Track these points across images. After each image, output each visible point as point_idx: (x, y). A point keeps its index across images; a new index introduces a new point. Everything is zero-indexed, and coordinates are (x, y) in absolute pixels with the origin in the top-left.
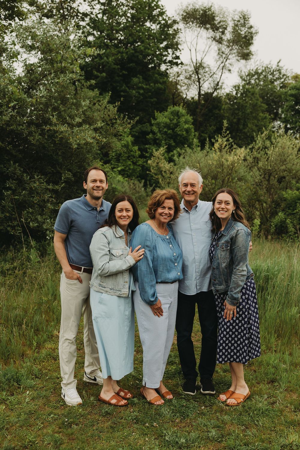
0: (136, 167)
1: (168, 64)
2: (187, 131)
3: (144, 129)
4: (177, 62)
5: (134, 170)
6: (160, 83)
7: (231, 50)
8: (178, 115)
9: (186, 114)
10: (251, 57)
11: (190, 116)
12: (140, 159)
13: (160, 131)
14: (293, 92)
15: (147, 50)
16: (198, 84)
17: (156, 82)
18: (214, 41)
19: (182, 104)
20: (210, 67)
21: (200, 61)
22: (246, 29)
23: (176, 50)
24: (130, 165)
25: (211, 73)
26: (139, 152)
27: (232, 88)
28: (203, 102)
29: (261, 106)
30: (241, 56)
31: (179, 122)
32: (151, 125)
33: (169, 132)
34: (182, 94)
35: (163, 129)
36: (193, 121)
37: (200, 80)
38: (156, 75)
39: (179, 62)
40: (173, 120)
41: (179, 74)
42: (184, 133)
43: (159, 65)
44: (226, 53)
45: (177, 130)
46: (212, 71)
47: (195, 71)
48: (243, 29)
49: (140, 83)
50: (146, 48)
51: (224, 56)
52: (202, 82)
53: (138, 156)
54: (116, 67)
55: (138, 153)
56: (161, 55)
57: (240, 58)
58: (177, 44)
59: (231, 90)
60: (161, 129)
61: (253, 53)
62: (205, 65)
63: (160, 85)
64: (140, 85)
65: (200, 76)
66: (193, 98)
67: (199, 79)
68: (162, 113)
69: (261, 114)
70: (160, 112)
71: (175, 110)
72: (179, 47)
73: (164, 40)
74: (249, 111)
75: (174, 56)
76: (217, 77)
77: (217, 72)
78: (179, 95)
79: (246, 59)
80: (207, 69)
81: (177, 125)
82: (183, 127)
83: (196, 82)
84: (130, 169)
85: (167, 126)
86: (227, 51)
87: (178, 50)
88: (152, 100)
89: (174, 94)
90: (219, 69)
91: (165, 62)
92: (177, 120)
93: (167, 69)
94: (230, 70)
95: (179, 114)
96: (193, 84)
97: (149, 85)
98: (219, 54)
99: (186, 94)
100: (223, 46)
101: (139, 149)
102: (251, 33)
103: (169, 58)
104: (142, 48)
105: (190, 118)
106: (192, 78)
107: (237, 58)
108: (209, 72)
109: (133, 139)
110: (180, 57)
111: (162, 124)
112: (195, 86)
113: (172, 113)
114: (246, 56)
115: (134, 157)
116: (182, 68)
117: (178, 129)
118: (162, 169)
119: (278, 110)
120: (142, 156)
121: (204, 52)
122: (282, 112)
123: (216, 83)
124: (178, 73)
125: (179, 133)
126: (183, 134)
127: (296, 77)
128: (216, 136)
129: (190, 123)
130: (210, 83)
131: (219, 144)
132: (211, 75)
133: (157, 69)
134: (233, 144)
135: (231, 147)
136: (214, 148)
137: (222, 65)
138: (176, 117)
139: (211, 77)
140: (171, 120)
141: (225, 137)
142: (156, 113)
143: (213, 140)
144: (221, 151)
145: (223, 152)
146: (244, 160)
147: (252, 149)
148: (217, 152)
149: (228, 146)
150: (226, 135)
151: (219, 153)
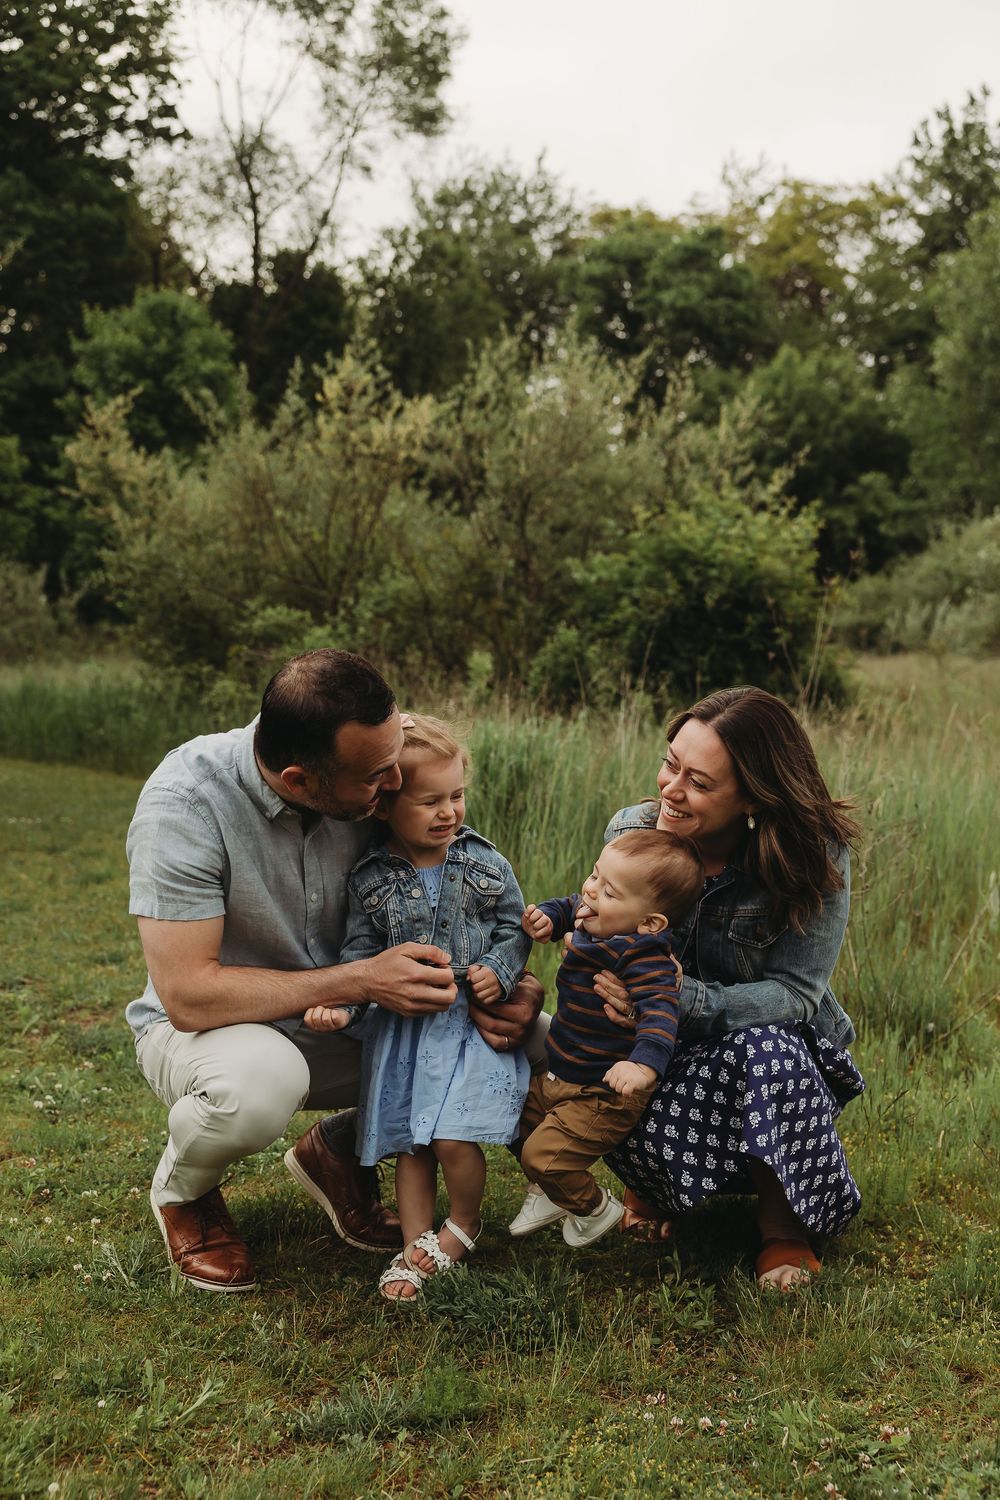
1: (133, 133)
2: (214, 383)
3: (43, 379)
4: (167, 129)
6: (104, 204)
7: (371, 95)
8: (173, 324)
9: (208, 320)
10: (443, 125)
11: (224, 328)
12: (24, 486)
14: (598, 268)
15: (43, 74)
16: (249, 215)
17: (85, 197)
18: (308, 58)
19: (190, 290)
20: (296, 151)
21: (256, 130)
22: (426, 20)
23: (163, 82)
25: (297, 175)
26: (25, 461)
27: (378, 236)
28: (270, 289)
29: (485, 311)
30: (407, 121)
31: (180, 349)
32: (71, 360)
34: (187, 256)
35: (119, 374)
36: (232, 347)
37: (261, 203)
38: (87, 175)
39: (176, 127)
40: (156, 339)
41: (176, 176)
43: (100, 134)
44: (352, 101)
45: (172, 381)
46: (302, 171)
47: (237, 167)
48: (412, 17)
49: (18, 197)
50: (41, 64)
51: (346, 114)
52: (263, 207)
53: (18, 474)
55: (18, 463)
56: (104, 96)
57: (402, 127)
58: (167, 58)
59: (375, 246)
60: (110, 374)
61: (452, 113)
62: (274, 145)
63: (98, 211)
64: (19, 206)
65: (256, 185)
67: (254, 196)
68: (113, 312)
70: (106, 309)
71: (162, 305)
72: (174, 68)
73: (116, 39)
74: (442, 325)
75: (156, 103)
76: (322, 191)
77: (322, 174)
78: (178, 258)
79: (428, 133)
80: (283, 162)
81: (171, 361)
82: (196, 369)
83: (241, 208)
85: (132, 361)
86: (356, 96)
87: (171, 84)
88: (71, 267)
89: (156, 253)
90: (329, 163)
91: (121, 125)
92: (170, 342)
93: (129, 154)
94: (367, 169)
95: (179, 318)
96: (230, 213)
97: (58, 208)
98: (326, 104)
99: (206, 257)
100: (341, 76)
101: (23, 450)
102: (443, 36)
103: (138, 112)
104: (27, 63)
105: (222, 336)
106: (230, 192)
107: (395, 125)
108: (290, 174)
110: (178, 110)
111: (113, 357)
112: (239, 223)
113: (154, 313)
114: (426, 121)
116: (189, 154)
117: (175, 376)
118: (120, 477)
119: (542, 334)
120: (33, 476)
121: (269, 94)
123: (319, 215)
124: (171, 171)
127: (605, 218)
128: (329, 356)
129: (225, 356)
130: (295, 216)
131: (341, 381)
132: (298, 182)
133: (90, 149)
134: (390, 387)
135: (383, 399)
136: (323, 394)
137: (339, 149)
138: (167, 331)
139: (299, 190)
140: (148, 341)
141: (364, 359)
142: (91, 315)
143: (317, 369)
144: (345, 409)
145: (354, 416)
146: (433, 446)
147: (460, 407)
148: (330, 412)
149: (372, 395)
150: (364, 350)
151: (338, 416)
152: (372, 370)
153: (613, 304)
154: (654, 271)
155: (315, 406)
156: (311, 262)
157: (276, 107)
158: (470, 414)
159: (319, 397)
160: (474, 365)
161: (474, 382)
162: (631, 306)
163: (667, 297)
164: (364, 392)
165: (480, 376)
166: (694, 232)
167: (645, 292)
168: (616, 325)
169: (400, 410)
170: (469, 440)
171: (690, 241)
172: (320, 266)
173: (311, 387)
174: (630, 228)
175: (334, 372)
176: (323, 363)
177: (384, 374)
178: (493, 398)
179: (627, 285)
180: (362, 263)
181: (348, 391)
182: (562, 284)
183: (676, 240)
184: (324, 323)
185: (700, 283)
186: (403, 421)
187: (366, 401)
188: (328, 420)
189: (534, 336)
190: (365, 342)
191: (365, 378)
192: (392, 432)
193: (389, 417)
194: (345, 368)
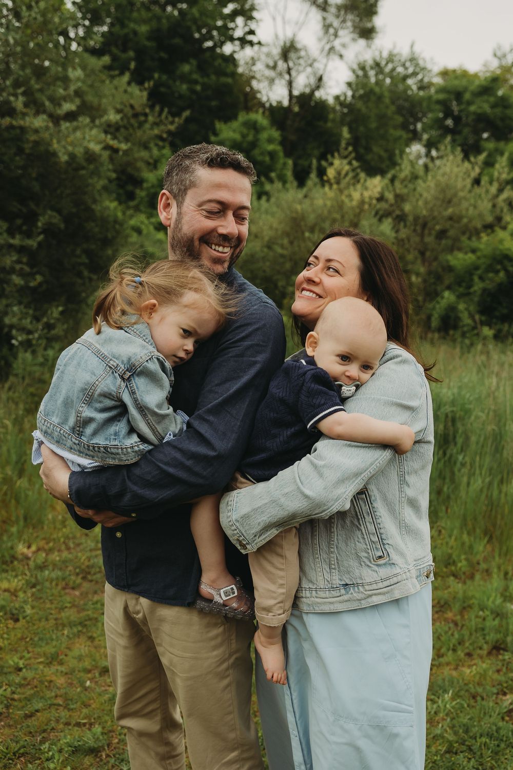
1: (237, 43)
2: (272, 155)
4: (252, 41)
7: (342, 22)
8: (255, 129)
9: (270, 127)
10: (375, 35)
14: (441, 96)
16: (287, 77)
18: (314, 7)
19: (261, 111)
20: (309, 48)
21: (291, 39)
23: (250, 20)
25: (309, 59)
27: (345, 85)
28: (296, 109)
29: (392, 119)
30: (359, 33)
31: (258, 140)
34: (259, 96)
36: (280, 139)
39: (255, 40)
40: (247, 135)
41: (255, 60)
42: (267, 159)
43: (222, 44)
44: (334, 25)
46: (311, 57)
47: (282, 56)
51: (332, 30)
52: (293, 73)
54: (148, 44)
56: (225, 27)
57: (356, 36)
58: (253, 8)
59: (344, 90)
61: (378, 29)
62: (299, 46)
65: (291, 64)
66: (279, 103)
67: (290, 69)
68: (228, 124)
69: (392, 131)
70: (226, 122)
71: (250, 120)
72: (255, 14)
75: (247, 29)
76: (319, 66)
77: (320, 58)
78: (255, 98)
79: (368, 39)
80: (303, 53)
81: (254, 144)
82: (265, 148)
83: (284, 74)
86: (336, 23)
87: (253, 21)
88: (212, 103)
89: (246, 95)
90: (323, 53)
91: (232, 39)
92: (254, 136)
93: (234, 52)
94: (341, 56)
95: (258, 126)
96: (279, 77)
98: (324, 26)
99: (268, 96)
100: (330, 15)
103: (238, 33)
105: (276, 134)
106: (279, 67)
107: (353, 35)
108: (306, 58)
110: (256, 32)
112: (283, 81)
113: (246, 124)
114: (367, 33)
116: (260, 51)
117: (255, 152)
119: (415, 126)
121: (297, 23)
122: (424, 130)
123: (318, 76)
124: (253, 58)
126: (265, 161)
127: (445, 73)
128: (329, 157)
129: (277, 142)
130: (308, 77)
131: (335, 169)
132: (309, 62)
133: (218, 50)
134: (359, 170)
135: (356, 176)
136: (327, 176)
137: (327, 47)
138: (252, 132)
139: (311, 65)
140: (244, 136)
141: (346, 157)
142: (219, 125)
143: (324, 163)
144: (338, 183)
145: (343, 185)
146: (381, 199)
147: (392, 180)
148: (331, 185)
149: (351, 175)
150: (346, 153)
151: (335, 186)
152: (350, 163)
153: (448, 113)
154: (467, 96)
155: (323, 181)
156: (315, 98)
157: (300, 29)
158: (397, 184)
159: (325, 178)
160: (399, 161)
161: (401, 170)
162: (456, 113)
163: (473, 108)
164: (346, 174)
165: (403, 166)
166: (486, 79)
167: (463, 107)
168: (449, 122)
169: (365, 180)
170: (397, 196)
171: (484, 83)
172: (319, 98)
173: (322, 173)
174: (456, 78)
175: (331, 164)
176: (326, 160)
177: (355, 163)
178: (409, 178)
179: (454, 103)
180: (337, 98)
181: (339, 173)
182: (425, 104)
183: (477, 83)
184: (320, 124)
185: (487, 101)
186: (366, 189)
187: (347, 179)
188: (331, 188)
189: (412, 127)
190: (346, 149)
191: (347, 168)
192: (362, 195)
193: (359, 186)
194: (337, 162)
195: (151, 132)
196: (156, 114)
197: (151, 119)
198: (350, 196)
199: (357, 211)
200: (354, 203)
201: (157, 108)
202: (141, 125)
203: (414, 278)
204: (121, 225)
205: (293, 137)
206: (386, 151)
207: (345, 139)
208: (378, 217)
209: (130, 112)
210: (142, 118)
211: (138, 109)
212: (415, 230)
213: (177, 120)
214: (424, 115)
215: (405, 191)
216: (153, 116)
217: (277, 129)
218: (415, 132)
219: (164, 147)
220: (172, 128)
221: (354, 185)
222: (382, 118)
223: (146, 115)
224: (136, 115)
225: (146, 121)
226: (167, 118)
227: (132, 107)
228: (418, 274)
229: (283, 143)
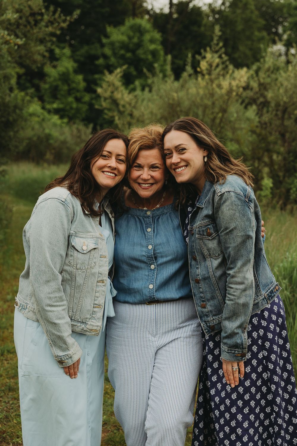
0: (80, 105)
2: (154, 53)
3: (93, 52)
5: (78, 110)
8: (140, 31)
9: (152, 29)
13: (115, 54)
19: (146, 17)
24: (71, 102)
26: (85, 84)
28: (175, 16)
29: (256, 22)
31: (142, 41)
32: (103, 46)
33: (129, 55)
34: (145, 4)
35: (119, 51)
36: (161, 39)
40: (133, 37)
42: (150, 57)
53: (82, 90)
55: (83, 85)
60: (116, 51)
66: (161, 9)
68: (117, 28)
69: (257, 33)
70: (115, 26)
71: (136, 24)
74: (240, 28)
78: (142, 6)
81: (139, 45)
82: (148, 48)
84: (71, 108)
85: (124, 46)
88: (103, 10)
92: (139, 38)
95: (142, 29)
99: (152, 5)
101: (85, 80)
105: (158, 36)
109: (75, 65)
111: (117, 44)
113: (132, 28)
115: (78, 91)
117: (140, 52)
119: (277, 29)
122: (284, 31)
125: (143, 56)
126: (147, 59)
128: (202, 51)
129: (158, 43)
131: (207, 62)
134: (228, 63)
135: (226, 68)
136: (200, 68)
138: (138, 34)
140: (130, 38)
141: (216, 52)
142: (109, 29)
143: (198, 57)
144: (209, 74)
145: (213, 77)
146: (246, 88)
147: (257, 72)
148: (203, 75)
149: (221, 67)
150: (217, 48)
151: (207, 77)
152: (220, 57)
155: (196, 73)
156: (191, 5)
158: (262, 74)
159: (198, 69)
160: (264, 54)
161: (265, 62)
164: (217, 66)
165: (267, 59)
169: (233, 72)
170: (261, 85)
172: (194, 6)
173: (195, 65)
175: (204, 57)
176: (200, 54)
177: (225, 58)
178: (272, 69)
180: (210, 5)
181: (211, 65)
182: (285, 10)
184: (195, 28)
186: (234, 79)
187: (218, 70)
188: (203, 79)
189: (274, 30)
190: (218, 44)
191: (217, 60)
192: (230, 84)
193: (228, 76)
194: (209, 56)
195: (47, 29)
196: (51, 14)
197: (46, 17)
198: (219, 86)
199: (226, 97)
200: (224, 91)
201: (52, 8)
202: (36, 23)
203: (275, 157)
204: (21, 110)
205: (172, 39)
206: (251, 49)
207: (217, 36)
208: (244, 105)
209: (27, 12)
210: (39, 17)
211: (36, 9)
212: (276, 115)
213: (68, 18)
214: (285, 19)
215: (268, 80)
216: (48, 15)
217: (159, 32)
218: (276, 33)
219: (64, 48)
220: (64, 25)
221: (224, 76)
222: (247, 21)
223: (42, 14)
224: (33, 14)
225: (42, 20)
226: (60, 16)
227: (30, 7)
228: (278, 153)
229: (164, 43)
